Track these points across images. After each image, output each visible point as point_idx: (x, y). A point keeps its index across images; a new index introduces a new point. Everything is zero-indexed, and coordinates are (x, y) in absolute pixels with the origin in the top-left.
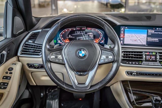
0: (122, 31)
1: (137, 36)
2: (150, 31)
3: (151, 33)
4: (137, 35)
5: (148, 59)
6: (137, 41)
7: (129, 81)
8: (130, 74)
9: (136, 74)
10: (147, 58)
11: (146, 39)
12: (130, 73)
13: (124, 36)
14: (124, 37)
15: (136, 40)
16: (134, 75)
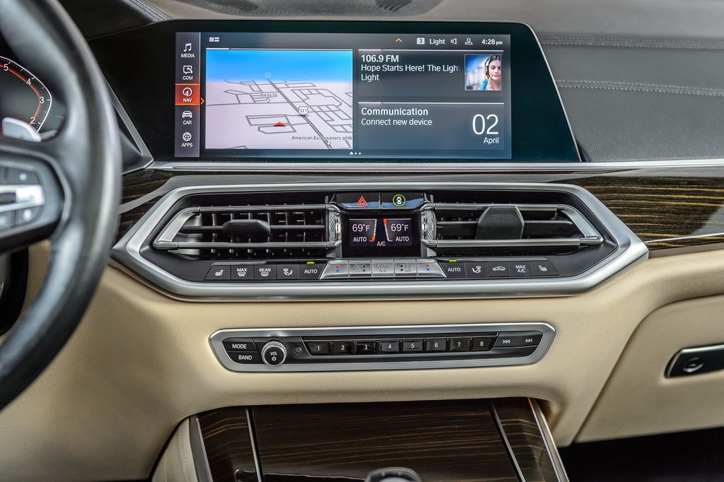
0: (188, 61)
1: (287, 92)
2: (372, 59)
3: (377, 68)
4: (292, 89)
5: (364, 239)
6: (288, 128)
7: (249, 408)
8: (243, 352)
9: (283, 349)
10: (358, 234)
11: (350, 111)
12: (244, 346)
13: (203, 95)
14: (203, 107)
15: (283, 121)
16: (275, 360)
